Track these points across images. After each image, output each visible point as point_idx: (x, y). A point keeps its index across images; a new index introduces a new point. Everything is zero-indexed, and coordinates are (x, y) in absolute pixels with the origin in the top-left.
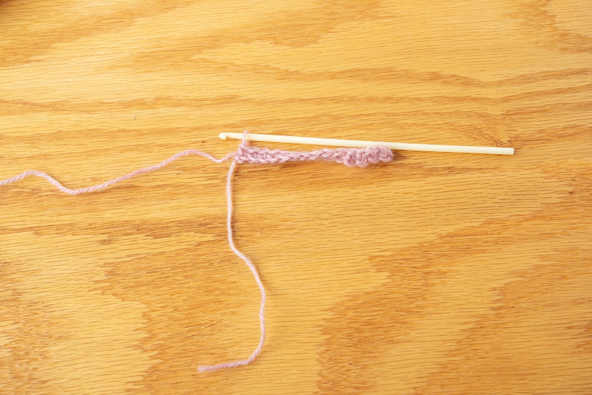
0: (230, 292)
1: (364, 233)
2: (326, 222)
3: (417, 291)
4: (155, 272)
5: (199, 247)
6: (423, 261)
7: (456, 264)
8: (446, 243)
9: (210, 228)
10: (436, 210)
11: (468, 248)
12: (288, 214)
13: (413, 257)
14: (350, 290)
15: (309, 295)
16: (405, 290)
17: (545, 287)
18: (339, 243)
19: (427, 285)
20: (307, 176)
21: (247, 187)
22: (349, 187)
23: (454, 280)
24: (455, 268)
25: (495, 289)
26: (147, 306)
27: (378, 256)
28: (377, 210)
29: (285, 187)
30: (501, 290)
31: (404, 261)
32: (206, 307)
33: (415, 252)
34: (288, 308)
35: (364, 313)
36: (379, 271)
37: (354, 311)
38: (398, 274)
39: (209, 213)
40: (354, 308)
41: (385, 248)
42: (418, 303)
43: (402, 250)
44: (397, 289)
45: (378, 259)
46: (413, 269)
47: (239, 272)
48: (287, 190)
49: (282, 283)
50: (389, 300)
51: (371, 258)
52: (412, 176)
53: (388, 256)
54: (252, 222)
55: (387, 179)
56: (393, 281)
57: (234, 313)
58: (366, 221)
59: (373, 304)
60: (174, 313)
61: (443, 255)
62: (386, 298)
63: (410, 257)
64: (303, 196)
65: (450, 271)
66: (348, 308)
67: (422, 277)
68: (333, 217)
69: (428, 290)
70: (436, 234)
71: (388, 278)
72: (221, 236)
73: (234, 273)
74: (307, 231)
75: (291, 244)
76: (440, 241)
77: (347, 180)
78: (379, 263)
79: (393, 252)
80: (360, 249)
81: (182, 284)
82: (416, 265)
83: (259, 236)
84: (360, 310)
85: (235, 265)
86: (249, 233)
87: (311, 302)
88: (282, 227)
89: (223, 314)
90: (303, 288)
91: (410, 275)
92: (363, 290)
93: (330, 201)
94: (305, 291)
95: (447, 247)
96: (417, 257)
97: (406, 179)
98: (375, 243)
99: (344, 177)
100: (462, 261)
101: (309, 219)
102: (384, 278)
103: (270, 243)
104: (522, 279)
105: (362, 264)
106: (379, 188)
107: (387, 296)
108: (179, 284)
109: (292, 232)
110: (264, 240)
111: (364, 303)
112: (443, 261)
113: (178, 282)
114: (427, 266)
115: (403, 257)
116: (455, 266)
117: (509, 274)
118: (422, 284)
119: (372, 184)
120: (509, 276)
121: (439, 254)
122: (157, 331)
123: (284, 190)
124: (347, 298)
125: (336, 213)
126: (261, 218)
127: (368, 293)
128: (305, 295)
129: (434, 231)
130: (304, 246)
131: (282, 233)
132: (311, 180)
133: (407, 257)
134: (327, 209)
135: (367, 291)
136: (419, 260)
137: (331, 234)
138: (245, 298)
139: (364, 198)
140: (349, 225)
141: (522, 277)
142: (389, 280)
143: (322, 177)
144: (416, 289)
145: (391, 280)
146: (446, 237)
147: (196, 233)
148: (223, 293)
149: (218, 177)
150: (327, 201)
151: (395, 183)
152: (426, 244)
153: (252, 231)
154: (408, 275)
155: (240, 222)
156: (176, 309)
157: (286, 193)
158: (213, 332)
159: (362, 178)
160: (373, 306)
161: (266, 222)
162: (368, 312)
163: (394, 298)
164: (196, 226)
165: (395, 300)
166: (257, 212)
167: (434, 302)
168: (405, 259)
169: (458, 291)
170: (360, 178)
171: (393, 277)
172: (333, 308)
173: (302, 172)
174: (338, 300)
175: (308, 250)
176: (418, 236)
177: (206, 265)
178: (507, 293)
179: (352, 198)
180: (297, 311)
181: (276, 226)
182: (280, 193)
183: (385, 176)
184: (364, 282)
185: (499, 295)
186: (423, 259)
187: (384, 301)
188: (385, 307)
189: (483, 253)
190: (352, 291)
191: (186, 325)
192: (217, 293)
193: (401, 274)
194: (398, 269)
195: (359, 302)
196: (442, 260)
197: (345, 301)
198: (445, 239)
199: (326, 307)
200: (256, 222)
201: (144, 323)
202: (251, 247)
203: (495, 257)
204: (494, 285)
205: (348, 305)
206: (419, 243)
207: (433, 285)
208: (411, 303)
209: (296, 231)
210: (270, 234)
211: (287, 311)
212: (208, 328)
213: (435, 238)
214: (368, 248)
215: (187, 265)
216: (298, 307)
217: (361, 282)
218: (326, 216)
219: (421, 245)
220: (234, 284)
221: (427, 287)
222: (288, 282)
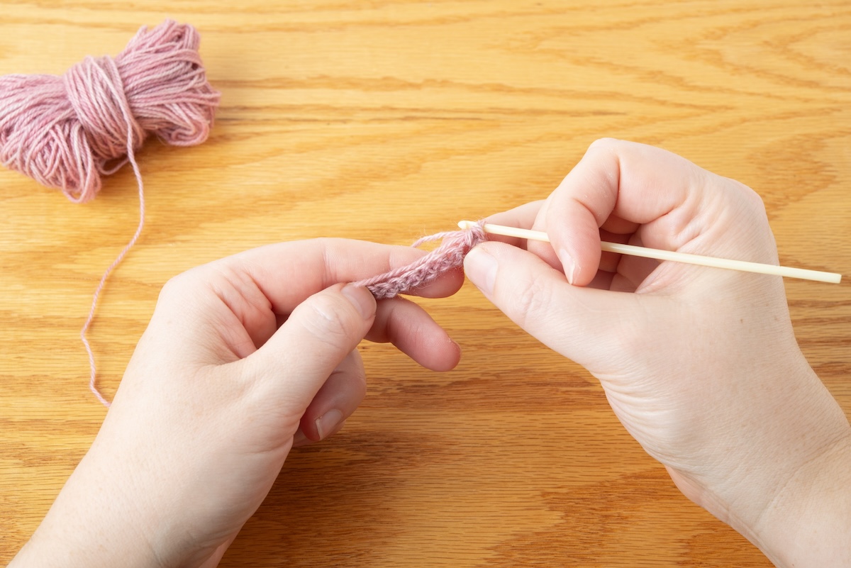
0: (382, 520)
1: (537, 466)
2: (496, 450)
3: (593, 536)
4: (298, 490)
5: (351, 466)
6: (603, 503)
7: (640, 509)
8: (630, 485)
9: (365, 446)
10: (621, 446)
11: (654, 492)
12: (454, 437)
13: (592, 497)
14: (517, 528)
15: (471, 530)
16: (579, 534)
17: (739, 544)
18: (508, 475)
19: (605, 530)
20: (478, 396)
21: (409, 403)
22: (526, 413)
23: (636, 527)
24: (639, 514)
25: (681, 541)
26: (287, 527)
27: (552, 493)
28: (556, 441)
29: (453, 406)
30: (688, 543)
31: (581, 501)
32: (354, 534)
33: (595, 492)
34: (446, 543)
35: (531, 555)
36: (552, 509)
37: (520, 552)
38: (573, 515)
39: (366, 428)
40: (521, 549)
41: (560, 484)
42: (594, 549)
43: (580, 488)
44: (571, 531)
45: (552, 496)
46: (591, 511)
47: (395, 498)
48: (454, 410)
49: (441, 514)
50: (561, 543)
51: (544, 494)
52: (597, 406)
53: (563, 494)
54: (412, 443)
55: (569, 407)
56: (567, 523)
57: (384, 543)
58: (542, 452)
59: (543, 546)
60: (317, 539)
61: (626, 498)
62: (557, 541)
63: (588, 497)
64: (472, 419)
65: (632, 516)
66: (514, 548)
67: (600, 520)
68: (505, 445)
69: (606, 536)
70: (620, 474)
71: (562, 518)
72: (377, 456)
73: (387, 498)
74: (474, 458)
75: (455, 472)
76: (624, 482)
77: (523, 404)
78: (553, 501)
79: (570, 489)
80: (533, 483)
81: (329, 506)
82: (596, 507)
83: (419, 459)
84: (527, 552)
85: (390, 490)
86: (408, 455)
87: (473, 538)
88: (446, 451)
89: (373, 544)
90: (465, 521)
91: (587, 517)
92: (533, 530)
93: (502, 427)
94: (467, 526)
95: (631, 489)
96: (596, 497)
97: (590, 409)
98: (550, 478)
99: (520, 400)
100: (646, 507)
101: (477, 445)
102: (557, 517)
103: (431, 468)
104: (713, 532)
105: (533, 500)
106: (558, 416)
107: (559, 539)
108: (326, 506)
109: (456, 457)
110: (424, 464)
111: (532, 544)
112: (626, 504)
113: (324, 504)
114: (607, 509)
115: (581, 496)
116: (638, 511)
117: (699, 525)
118: (599, 528)
119: (551, 411)
120: (699, 528)
121: (622, 497)
122: (296, 557)
123: (452, 410)
124: (513, 537)
125: (508, 441)
126: (424, 438)
127: (538, 534)
128: (467, 530)
129: (617, 470)
130: (469, 475)
131: (446, 457)
132: (482, 401)
133: (585, 496)
134: (499, 435)
135: (538, 531)
136: (598, 501)
137: (501, 463)
138: (398, 528)
139: (541, 426)
140: (522, 455)
141: (714, 530)
142: (562, 521)
143: (495, 398)
144: (592, 533)
145: (565, 521)
146: (631, 477)
147: (348, 450)
148: (374, 521)
149: (378, 389)
150: (499, 427)
151: (578, 413)
152: (607, 484)
153: (412, 453)
154: (584, 517)
155: (399, 442)
156: (320, 534)
157: (453, 413)
158: (359, 563)
159: (541, 403)
160: (542, 549)
161: (429, 444)
162: (536, 555)
163: (566, 542)
164: (349, 442)
165: (567, 544)
166: (418, 432)
167: (611, 550)
168: (582, 499)
169: (640, 539)
170: (539, 403)
171: (567, 518)
172: (496, 547)
173: (472, 391)
174: (503, 538)
175: (474, 479)
176: (599, 474)
177: (358, 486)
178: (695, 546)
179: (528, 424)
180: (457, 547)
181: (439, 450)
182: (447, 413)
183: (567, 403)
184: (534, 521)
185: (685, 548)
186: (602, 501)
187: (555, 544)
188: (555, 550)
189: (671, 499)
190: (520, 530)
191: (330, 553)
192: (367, 519)
193: (576, 514)
194: (574, 509)
195: (526, 543)
196: (624, 503)
197: (511, 540)
198: (630, 480)
199: (489, 546)
200: (417, 443)
201: (283, 547)
202: (410, 470)
203: (684, 505)
204: (682, 536)
205: (515, 545)
206: (600, 482)
207: (611, 530)
208: (586, 548)
209: (461, 457)
210: (431, 458)
211: (445, 547)
212: (355, 558)
213: (618, 477)
214: (541, 483)
215: (336, 485)
216: (457, 543)
217: (531, 520)
218: (497, 443)
219: (602, 484)
220: (388, 511)
221: (605, 531)
222: (448, 514)
